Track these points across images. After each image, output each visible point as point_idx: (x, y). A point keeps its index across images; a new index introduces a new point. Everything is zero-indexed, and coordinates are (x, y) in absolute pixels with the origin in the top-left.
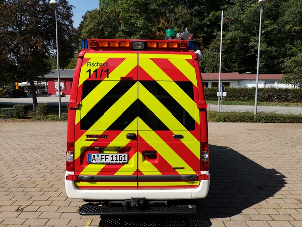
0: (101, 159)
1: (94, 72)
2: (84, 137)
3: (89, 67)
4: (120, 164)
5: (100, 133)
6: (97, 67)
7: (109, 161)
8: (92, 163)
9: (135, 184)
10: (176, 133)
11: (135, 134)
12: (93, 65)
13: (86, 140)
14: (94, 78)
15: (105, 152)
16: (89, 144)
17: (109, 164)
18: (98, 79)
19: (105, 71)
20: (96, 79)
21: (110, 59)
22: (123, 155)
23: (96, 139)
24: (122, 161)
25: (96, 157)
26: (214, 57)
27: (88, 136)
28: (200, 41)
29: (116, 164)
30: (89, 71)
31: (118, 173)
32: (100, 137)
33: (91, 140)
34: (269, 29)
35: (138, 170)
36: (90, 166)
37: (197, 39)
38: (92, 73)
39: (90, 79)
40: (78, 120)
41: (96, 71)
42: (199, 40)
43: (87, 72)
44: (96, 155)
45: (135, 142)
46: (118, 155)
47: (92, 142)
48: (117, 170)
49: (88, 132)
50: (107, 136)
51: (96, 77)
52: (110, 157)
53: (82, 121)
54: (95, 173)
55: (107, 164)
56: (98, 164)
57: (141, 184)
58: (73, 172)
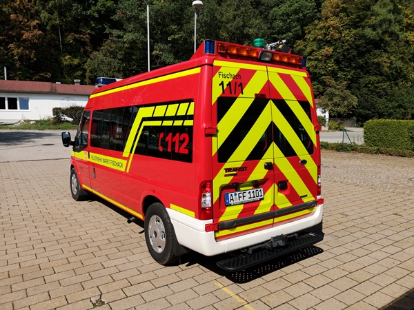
0: (239, 197)
1: (227, 85)
2: (222, 172)
3: (222, 79)
4: (258, 201)
5: (239, 165)
6: (230, 80)
7: (247, 199)
8: (230, 205)
9: (270, 221)
10: (302, 158)
11: (271, 163)
12: (225, 76)
13: (226, 176)
14: (227, 95)
15: (242, 189)
16: (228, 180)
17: (248, 203)
18: (233, 95)
19: (239, 86)
20: (231, 96)
21: (242, 70)
22: (259, 190)
23: (235, 172)
24: (259, 197)
25: (234, 196)
26: (109, 64)
27: (227, 170)
28: (86, 40)
29: (255, 201)
30: (222, 84)
31: (257, 212)
32: (239, 170)
33: (231, 175)
34: (177, 36)
35: (274, 205)
36: (228, 209)
37: (82, 36)
38: (225, 87)
39: (224, 95)
40: (215, 151)
41: (229, 84)
42: (84, 37)
43: (220, 85)
44: (233, 194)
45: (272, 172)
46: (255, 190)
47: (232, 177)
48: (256, 208)
49: (227, 165)
50: (246, 168)
51: (231, 93)
52: (247, 194)
53: (219, 150)
54: (235, 217)
55: (245, 204)
56: (237, 205)
57: (277, 220)
58: (212, 220)
